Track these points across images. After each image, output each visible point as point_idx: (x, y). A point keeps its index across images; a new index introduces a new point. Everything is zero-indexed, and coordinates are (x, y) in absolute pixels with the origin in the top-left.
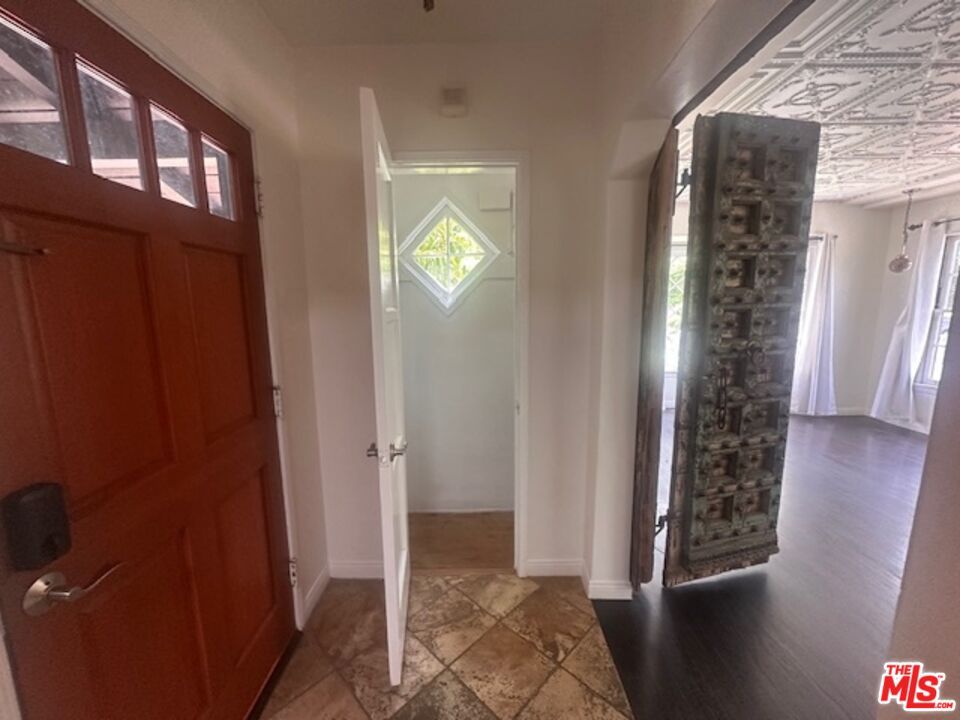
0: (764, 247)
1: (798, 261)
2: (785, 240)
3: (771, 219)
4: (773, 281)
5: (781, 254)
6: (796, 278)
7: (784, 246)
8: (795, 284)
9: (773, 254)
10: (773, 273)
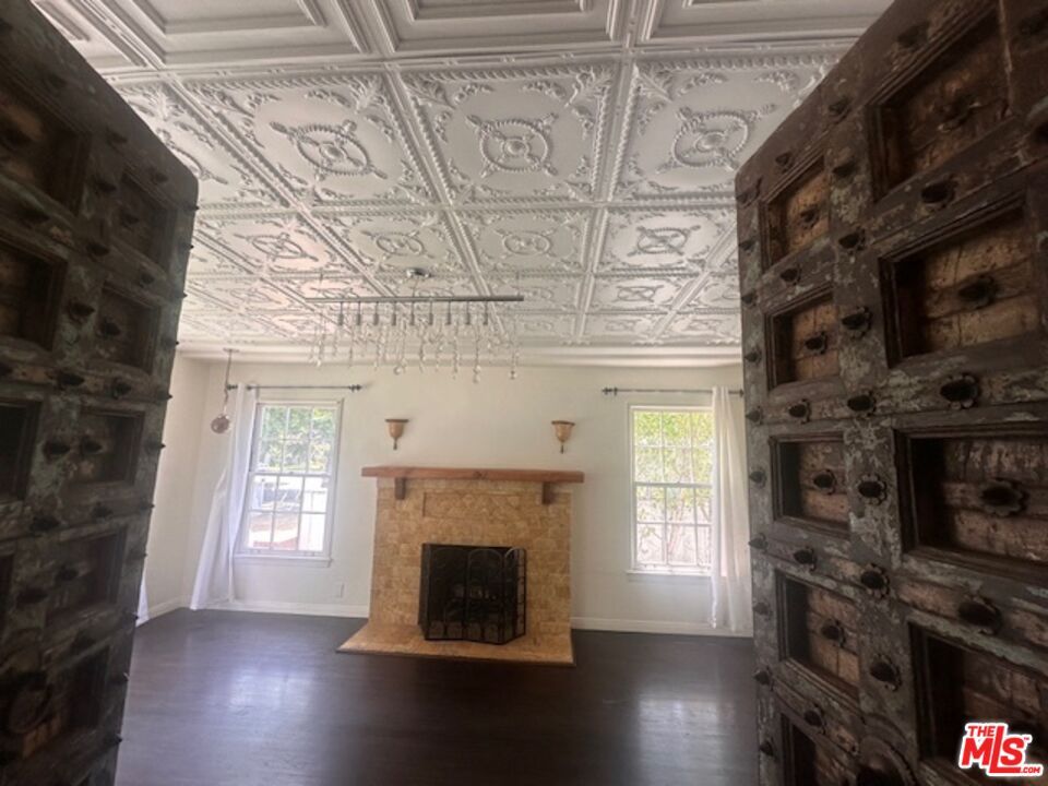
0: (68, 380)
1: (149, 424)
2: (125, 374)
3: (93, 317)
4: (87, 468)
5: (113, 405)
6: (143, 460)
7: (120, 389)
8: (139, 475)
9: (91, 401)
10: (88, 447)
